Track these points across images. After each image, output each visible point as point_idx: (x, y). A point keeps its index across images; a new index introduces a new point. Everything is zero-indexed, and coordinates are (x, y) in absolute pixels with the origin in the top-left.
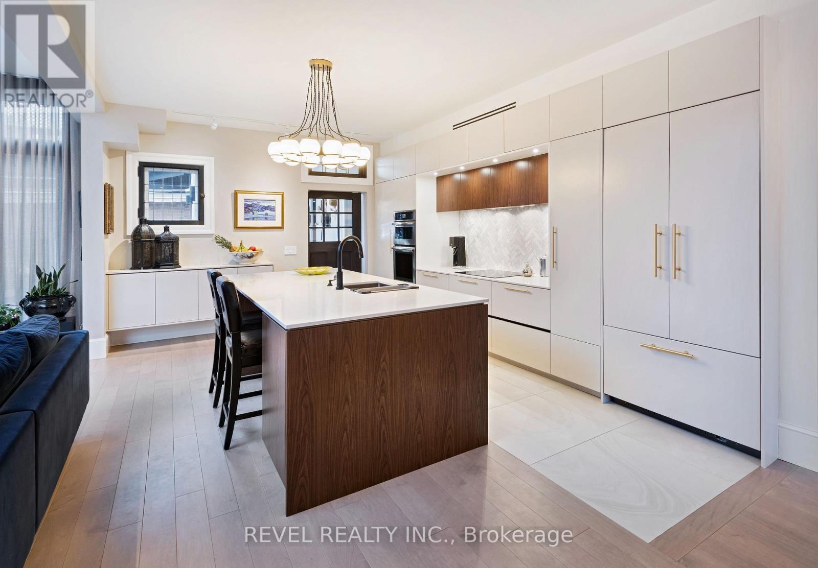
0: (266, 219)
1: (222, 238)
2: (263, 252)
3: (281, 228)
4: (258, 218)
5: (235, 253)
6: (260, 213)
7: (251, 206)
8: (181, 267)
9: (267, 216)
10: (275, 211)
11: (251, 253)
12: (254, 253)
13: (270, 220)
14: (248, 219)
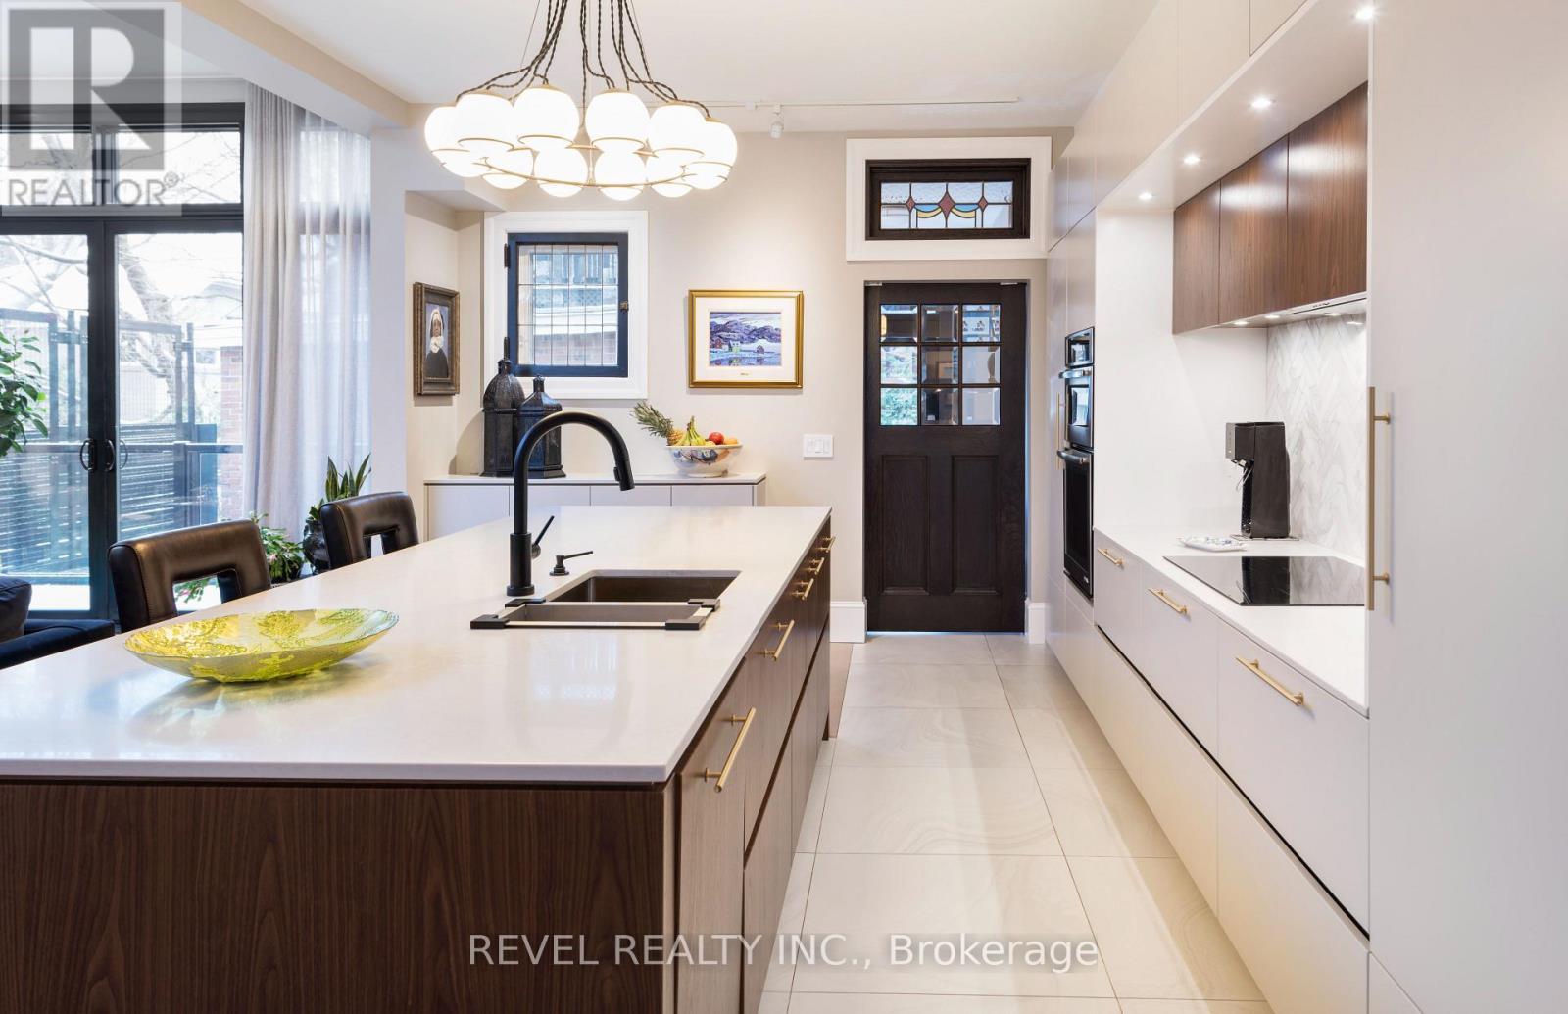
0: (760, 361)
1: (652, 409)
2: (740, 447)
3: (796, 385)
4: (741, 360)
5: (676, 447)
6: (745, 346)
7: (724, 328)
8: (564, 476)
9: (761, 355)
10: (779, 341)
11: (712, 451)
12: (719, 449)
13: (770, 364)
14: (717, 363)
